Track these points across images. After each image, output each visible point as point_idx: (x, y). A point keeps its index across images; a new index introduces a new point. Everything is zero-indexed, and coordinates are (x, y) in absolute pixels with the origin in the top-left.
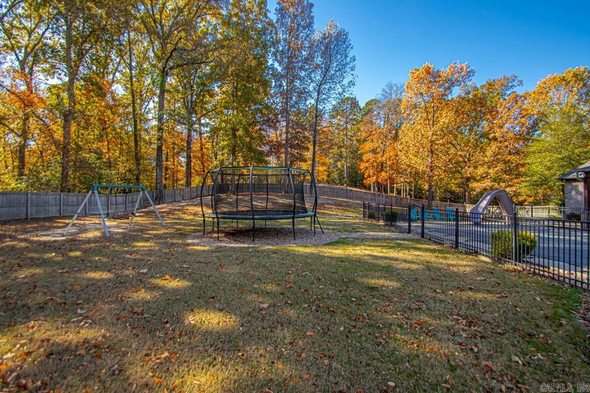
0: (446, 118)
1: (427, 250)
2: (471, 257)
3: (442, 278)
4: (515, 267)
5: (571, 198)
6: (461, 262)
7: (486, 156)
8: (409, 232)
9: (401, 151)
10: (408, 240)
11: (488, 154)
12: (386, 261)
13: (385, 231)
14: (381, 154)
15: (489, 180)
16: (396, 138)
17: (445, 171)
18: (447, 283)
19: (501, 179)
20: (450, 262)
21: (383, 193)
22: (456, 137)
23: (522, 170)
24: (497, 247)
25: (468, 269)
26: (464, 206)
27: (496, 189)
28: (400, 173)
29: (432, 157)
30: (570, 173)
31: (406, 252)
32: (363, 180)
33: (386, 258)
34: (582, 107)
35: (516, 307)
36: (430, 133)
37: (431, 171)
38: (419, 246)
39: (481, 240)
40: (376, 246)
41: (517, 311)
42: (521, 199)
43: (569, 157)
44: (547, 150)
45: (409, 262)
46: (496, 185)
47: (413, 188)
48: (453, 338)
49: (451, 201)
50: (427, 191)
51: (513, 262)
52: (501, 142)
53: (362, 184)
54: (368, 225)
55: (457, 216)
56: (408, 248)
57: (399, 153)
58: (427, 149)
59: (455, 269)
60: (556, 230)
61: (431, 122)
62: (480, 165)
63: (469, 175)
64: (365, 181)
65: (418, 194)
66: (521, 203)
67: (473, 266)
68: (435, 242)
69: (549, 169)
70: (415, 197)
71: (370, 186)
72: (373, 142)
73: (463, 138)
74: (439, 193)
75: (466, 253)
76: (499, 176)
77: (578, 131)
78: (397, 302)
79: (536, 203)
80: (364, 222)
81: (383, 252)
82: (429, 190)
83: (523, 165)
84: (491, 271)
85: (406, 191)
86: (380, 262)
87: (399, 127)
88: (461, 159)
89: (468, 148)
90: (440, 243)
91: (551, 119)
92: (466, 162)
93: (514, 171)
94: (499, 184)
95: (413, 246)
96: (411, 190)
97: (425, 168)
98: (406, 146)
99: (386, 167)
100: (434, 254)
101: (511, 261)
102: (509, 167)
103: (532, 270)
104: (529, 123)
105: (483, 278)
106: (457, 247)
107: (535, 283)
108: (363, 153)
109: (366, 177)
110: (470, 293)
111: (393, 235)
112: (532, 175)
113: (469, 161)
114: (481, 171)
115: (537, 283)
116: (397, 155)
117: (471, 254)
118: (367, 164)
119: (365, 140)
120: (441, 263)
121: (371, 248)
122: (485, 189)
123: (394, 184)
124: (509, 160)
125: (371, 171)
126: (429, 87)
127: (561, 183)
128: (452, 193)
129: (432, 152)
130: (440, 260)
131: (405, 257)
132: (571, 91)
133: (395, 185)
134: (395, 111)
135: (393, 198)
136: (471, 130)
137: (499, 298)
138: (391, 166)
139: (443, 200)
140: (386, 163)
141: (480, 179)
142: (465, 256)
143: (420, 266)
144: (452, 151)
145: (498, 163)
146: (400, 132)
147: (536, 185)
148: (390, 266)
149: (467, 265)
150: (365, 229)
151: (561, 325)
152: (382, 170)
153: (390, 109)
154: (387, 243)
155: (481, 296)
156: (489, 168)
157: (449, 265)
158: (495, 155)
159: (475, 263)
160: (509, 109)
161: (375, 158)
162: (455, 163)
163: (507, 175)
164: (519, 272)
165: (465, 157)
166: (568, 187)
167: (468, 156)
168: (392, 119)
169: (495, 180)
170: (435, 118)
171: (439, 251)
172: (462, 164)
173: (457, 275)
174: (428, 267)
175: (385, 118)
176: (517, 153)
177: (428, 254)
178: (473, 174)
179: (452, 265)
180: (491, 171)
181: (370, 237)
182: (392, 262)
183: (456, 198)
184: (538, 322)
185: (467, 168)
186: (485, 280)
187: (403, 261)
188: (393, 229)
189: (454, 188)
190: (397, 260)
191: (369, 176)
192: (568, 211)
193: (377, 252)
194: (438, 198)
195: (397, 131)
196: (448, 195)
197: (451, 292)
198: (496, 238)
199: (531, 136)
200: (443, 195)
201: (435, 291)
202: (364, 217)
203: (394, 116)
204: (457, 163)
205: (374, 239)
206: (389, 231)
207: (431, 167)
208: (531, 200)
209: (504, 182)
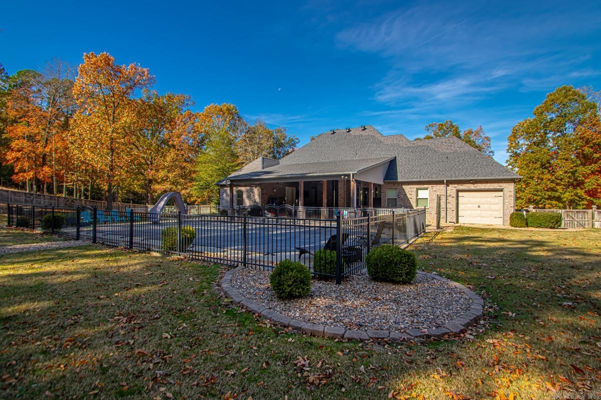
0: (127, 118)
1: (96, 256)
2: (144, 254)
3: (110, 282)
4: (179, 257)
5: (223, 199)
6: (132, 262)
7: (166, 161)
8: (78, 239)
9: (72, 143)
10: (74, 248)
11: (168, 159)
12: (37, 278)
13: (42, 241)
14: (43, 142)
15: (169, 183)
16: (65, 126)
17: (127, 171)
18: (114, 286)
19: (178, 183)
20: (120, 264)
21: (46, 194)
22: (138, 139)
23: (194, 176)
24: (166, 242)
25: (138, 267)
26: (147, 207)
27: (175, 191)
28: (71, 170)
29: (112, 155)
30: (223, 181)
31: (69, 262)
32: (12, 175)
33: (36, 275)
34: (231, 133)
35: (174, 290)
36: (110, 130)
37: (111, 170)
38: (88, 253)
39: (156, 237)
40: (24, 262)
41: (174, 293)
42: (193, 199)
43: (223, 168)
44: (210, 162)
45: (71, 273)
46: (174, 187)
47: (89, 188)
48: (110, 340)
49: (134, 202)
50: (106, 191)
51: (178, 252)
52: (178, 150)
53: (11, 180)
54: (14, 235)
55: (132, 217)
56: (72, 258)
57: (70, 145)
58: (107, 146)
59: (125, 270)
60: (212, 223)
61: (111, 118)
62: (161, 168)
63: (151, 178)
64: (15, 177)
65: (96, 194)
66: (193, 203)
67: (144, 263)
68: (109, 245)
69: (211, 176)
70: (93, 198)
71: (24, 184)
72: (29, 125)
73: (145, 141)
74: (121, 194)
75: (140, 252)
76: (177, 180)
77: (228, 150)
78: (45, 324)
79: (204, 203)
80: (8, 233)
81: (33, 268)
82: (109, 190)
83: (195, 172)
84: (159, 264)
85: (81, 191)
86: (27, 282)
87: (71, 114)
88: (143, 161)
89: (150, 151)
90: (114, 247)
91: (212, 138)
92: (148, 165)
93: (187, 176)
94: (176, 187)
95: (80, 253)
96: (86, 190)
97: (104, 167)
98: (80, 139)
99: (51, 161)
100: (105, 259)
101: (175, 252)
102: (185, 172)
103: (191, 257)
104: (199, 138)
105: (150, 273)
106: (131, 247)
107: (191, 267)
108: (11, 138)
109: (16, 171)
110: (136, 290)
111: (54, 245)
112: (200, 181)
113: (152, 164)
114: (162, 174)
115: (192, 266)
116: (67, 148)
117: (144, 252)
118: (19, 154)
119: (15, 121)
120: (112, 267)
121: (15, 266)
122: (165, 191)
123: (63, 182)
124: (184, 167)
125: (26, 164)
126: (109, 80)
127: (218, 188)
128: (135, 193)
129: (112, 150)
130: (111, 264)
131: (66, 268)
132: (225, 120)
133: (64, 184)
134: (65, 95)
135: (61, 200)
136: (153, 135)
137: (161, 286)
138: (58, 161)
139: (126, 201)
140: (51, 156)
141: (161, 182)
142: (138, 255)
143: (85, 276)
144: (135, 152)
145: (176, 169)
146: (71, 121)
147: (203, 188)
148: (42, 284)
149: (138, 264)
150: (9, 241)
151: (203, 294)
152: (44, 164)
153: (57, 91)
154: (43, 255)
155: (146, 290)
156: (169, 172)
157: (119, 267)
158: (174, 161)
159: (146, 260)
160: (185, 124)
161: (33, 147)
162: (138, 164)
163: (183, 179)
164: (182, 260)
165: (148, 159)
166: (222, 190)
167: (150, 159)
168: (60, 102)
169: (173, 183)
170: (115, 115)
171: (111, 255)
172: (145, 167)
173: (126, 275)
174: (96, 273)
175: (50, 98)
176: (191, 161)
177: (98, 260)
178: (155, 177)
179: (123, 267)
180: (170, 175)
181: (16, 252)
182: (47, 278)
183: (139, 199)
184: (188, 298)
185: (149, 170)
186: (152, 274)
187: (63, 274)
188: (54, 236)
189: (136, 189)
190: (54, 274)
191: (22, 170)
192: (221, 208)
193: (23, 269)
194: (120, 199)
195: (67, 119)
196: (131, 196)
197: (117, 294)
198: (165, 234)
199: (200, 149)
200: (126, 196)
201: (99, 298)
202: (9, 225)
203: (63, 100)
204: (140, 164)
205: (21, 253)
206: (48, 240)
207: (112, 166)
208: (199, 200)
209: (180, 185)
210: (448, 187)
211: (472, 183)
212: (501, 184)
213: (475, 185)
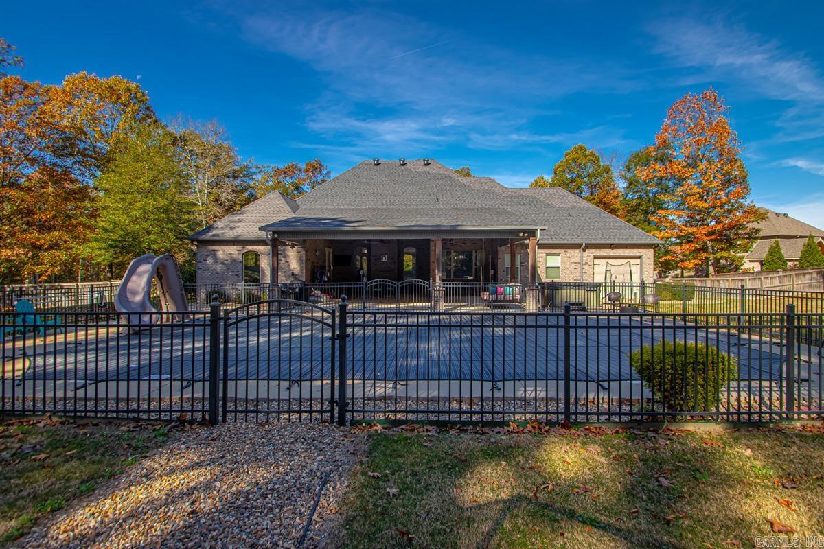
166: (202, 252)
210: (584, 253)
211: (611, 248)
212: (641, 250)
213: (614, 250)
